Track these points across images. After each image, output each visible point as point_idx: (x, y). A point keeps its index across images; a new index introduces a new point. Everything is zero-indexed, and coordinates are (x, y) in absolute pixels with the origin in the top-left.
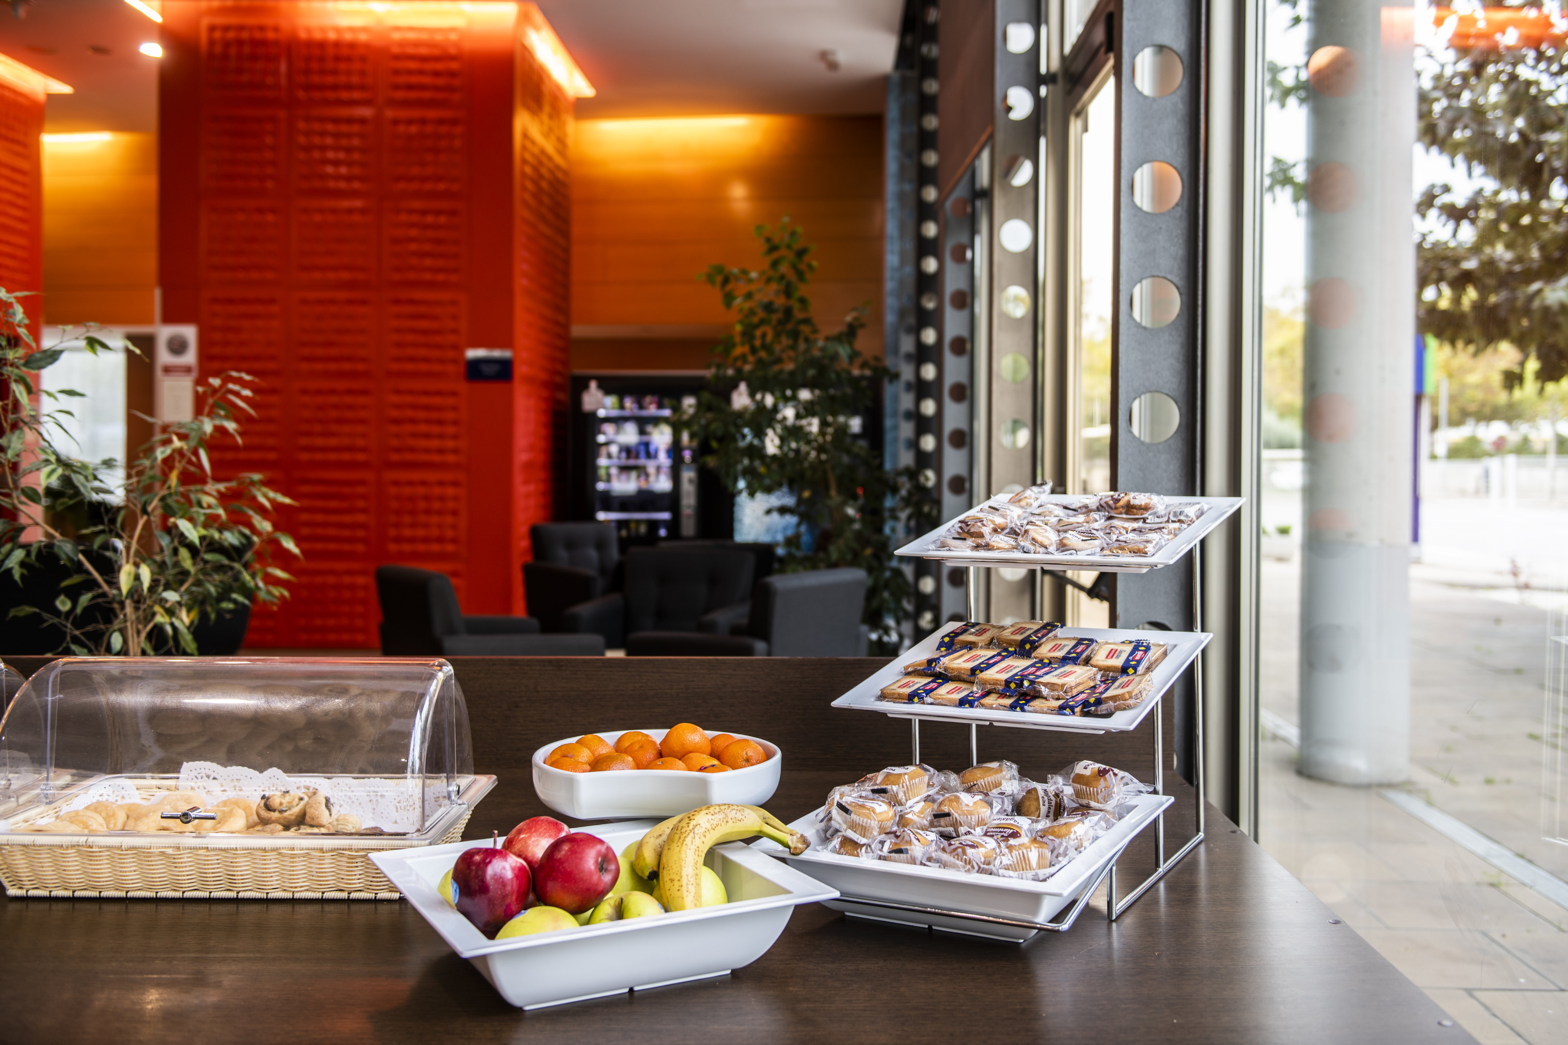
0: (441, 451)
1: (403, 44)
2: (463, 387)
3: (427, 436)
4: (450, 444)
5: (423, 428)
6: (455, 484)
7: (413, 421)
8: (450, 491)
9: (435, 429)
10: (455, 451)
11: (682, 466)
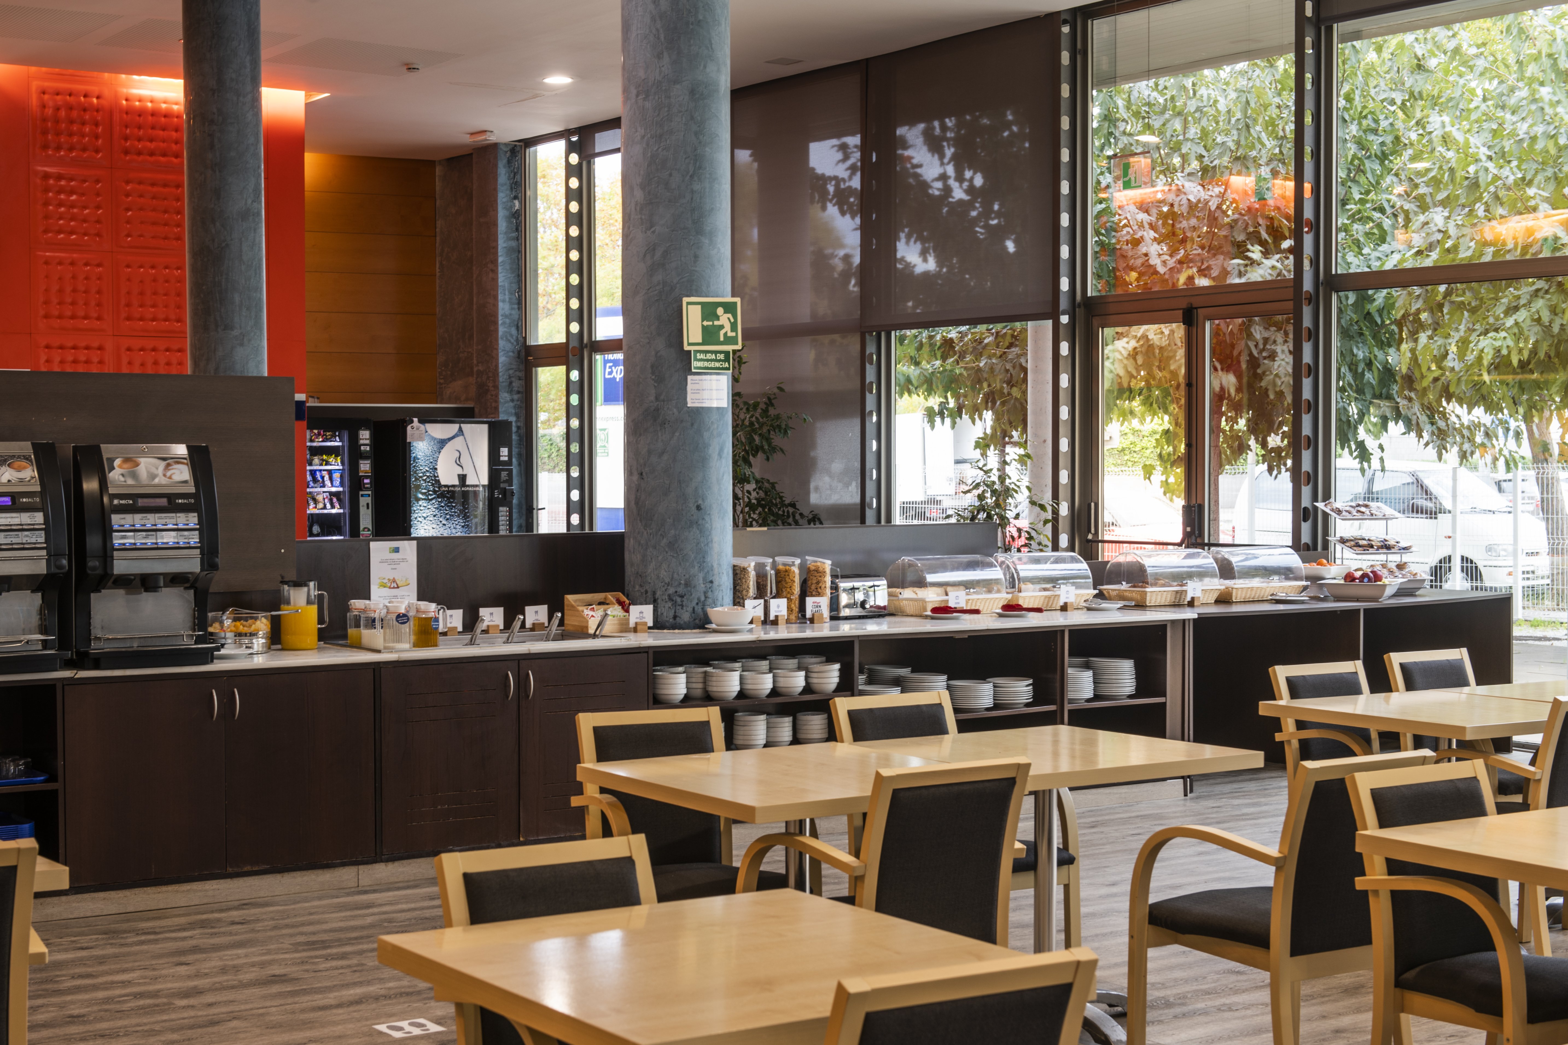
11: (361, 493)
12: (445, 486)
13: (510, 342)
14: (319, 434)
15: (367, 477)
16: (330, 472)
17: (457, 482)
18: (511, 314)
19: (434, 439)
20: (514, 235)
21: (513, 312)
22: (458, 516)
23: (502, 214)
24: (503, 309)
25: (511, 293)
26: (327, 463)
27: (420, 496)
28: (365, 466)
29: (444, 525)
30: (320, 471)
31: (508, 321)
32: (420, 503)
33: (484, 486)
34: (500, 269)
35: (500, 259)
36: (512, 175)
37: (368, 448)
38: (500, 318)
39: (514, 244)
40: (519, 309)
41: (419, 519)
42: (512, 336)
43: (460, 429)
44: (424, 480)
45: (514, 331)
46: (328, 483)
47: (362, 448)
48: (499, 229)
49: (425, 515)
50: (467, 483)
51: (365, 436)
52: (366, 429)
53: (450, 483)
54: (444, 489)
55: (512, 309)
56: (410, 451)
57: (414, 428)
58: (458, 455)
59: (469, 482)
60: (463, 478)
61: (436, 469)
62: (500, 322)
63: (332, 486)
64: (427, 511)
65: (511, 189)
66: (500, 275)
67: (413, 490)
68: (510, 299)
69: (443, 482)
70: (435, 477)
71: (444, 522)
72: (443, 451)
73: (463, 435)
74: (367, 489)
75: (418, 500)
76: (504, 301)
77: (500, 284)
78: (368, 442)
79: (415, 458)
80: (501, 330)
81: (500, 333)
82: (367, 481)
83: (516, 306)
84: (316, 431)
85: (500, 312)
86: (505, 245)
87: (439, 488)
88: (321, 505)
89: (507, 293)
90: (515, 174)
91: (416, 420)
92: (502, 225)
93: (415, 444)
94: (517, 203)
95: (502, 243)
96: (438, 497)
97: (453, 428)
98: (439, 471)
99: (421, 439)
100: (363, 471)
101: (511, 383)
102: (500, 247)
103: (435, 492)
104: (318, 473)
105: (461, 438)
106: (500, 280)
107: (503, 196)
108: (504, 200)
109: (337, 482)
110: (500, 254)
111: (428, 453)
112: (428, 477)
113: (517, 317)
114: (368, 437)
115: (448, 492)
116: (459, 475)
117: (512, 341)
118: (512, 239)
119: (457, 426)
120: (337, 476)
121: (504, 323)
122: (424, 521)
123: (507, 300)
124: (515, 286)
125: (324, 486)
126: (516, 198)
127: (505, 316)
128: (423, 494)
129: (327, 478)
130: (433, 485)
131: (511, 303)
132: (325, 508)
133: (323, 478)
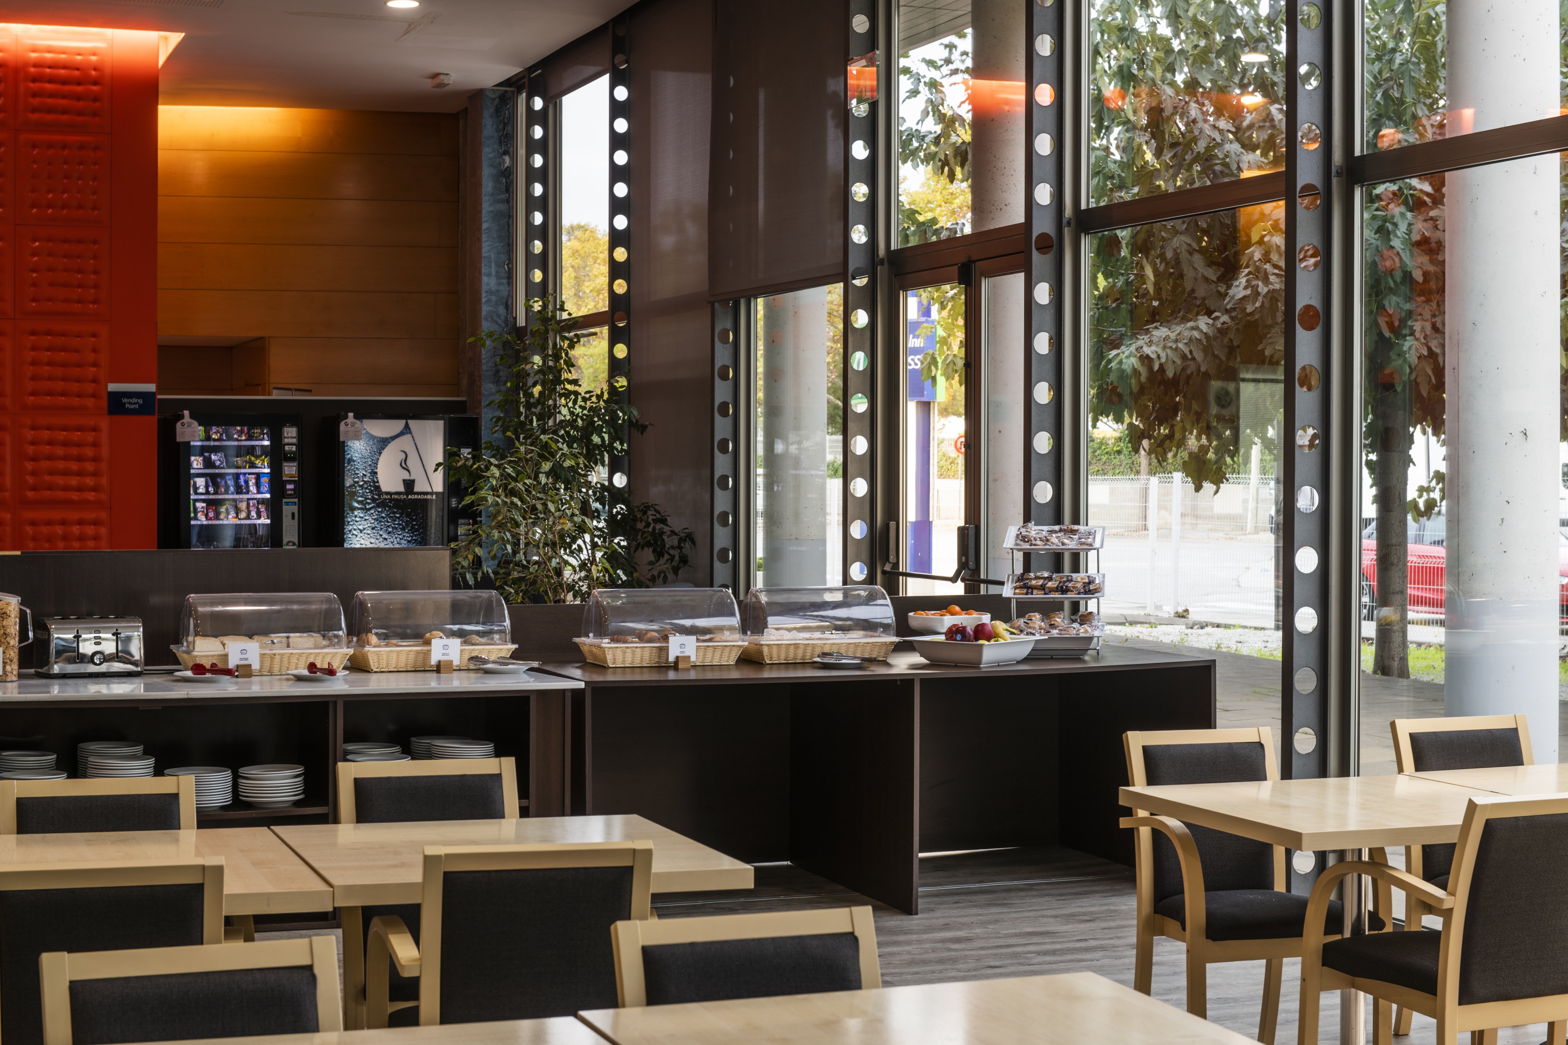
0: (79, 489)
1: (37, 64)
2: (104, 423)
3: (66, 473)
4: (89, 481)
5: (61, 465)
6: (96, 523)
7: (50, 458)
8: (90, 530)
9: (74, 466)
10: (95, 489)
11: (284, 500)
12: (387, 493)
13: (497, 323)
14: (242, 432)
15: (290, 482)
16: (258, 476)
17: (402, 489)
18: (498, 291)
19: (373, 437)
20: (504, 196)
21: (501, 288)
22: (403, 529)
23: (487, 173)
24: (488, 284)
25: (498, 265)
26: (253, 465)
27: (356, 505)
28: (290, 470)
29: (385, 539)
30: (245, 474)
31: (494, 298)
32: (356, 513)
33: (437, 493)
34: (484, 237)
35: (485, 226)
36: (501, 127)
37: (294, 448)
38: (484, 295)
39: (503, 207)
40: (509, 284)
41: (354, 532)
42: (499, 316)
43: (407, 426)
44: (361, 486)
45: (502, 310)
46: (253, 489)
47: (287, 448)
48: (484, 190)
49: (361, 527)
50: (416, 489)
51: (290, 434)
52: (292, 425)
53: (393, 490)
54: (385, 496)
55: (500, 284)
56: (344, 451)
57: (348, 425)
58: (403, 456)
59: (417, 489)
60: (409, 484)
61: (376, 473)
62: (484, 300)
63: (259, 492)
64: (365, 523)
65: (500, 143)
66: (484, 245)
67: (347, 498)
68: (497, 272)
69: (385, 488)
70: (374, 482)
71: (385, 536)
72: (385, 452)
73: (410, 433)
74: (290, 496)
75: (353, 509)
76: (489, 275)
77: (484, 255)
78: (294, 441)
79: (351, 460)
80: (485, 309)
81: (484, 313)
82: (290, 487)
83: (505, 281)
84: (239, 428)
85: (484, 288)
86: (491, 209)
87: (379, 495)
88: (243, 515)
89: (493, 265)
90: (505, 125)
91: (351, 415)
92: (487, 185)
93: (350, 443)
94: (507, 159)
95: (487, 207)
96: (378, 506)
97: (397, 425)
98: (379, 476)
99: (357, 437)
100: (287, 475)
101: (497, 372)
102: (484, 212)
103: (373, 500)
104: (241, 477)
105: (407, 437)
106: (483, 250)
107: (488, 152)
108: (491, 156)
109: (265, 487)
110: (484, 219)
111: (366, 453)
112: (365, 482)
113: (506, 293)
114: (294, 435)
115: (391, 500)
116: (404, 481)
117: (500, 321)
118: (501, 201)
119: (403, 422)
120: (265, 480)
121: (488, 301)
122: (360, 535)
123: (494, 273)
124: (503, 257)
125: (248, 492)
126: (506, 153)
127: (490, 292)
128: (358, 502)
129: (252, 482)
130: (371, 492)
131: (498, 276)
132: (248, 517)
133: (246, 482)
